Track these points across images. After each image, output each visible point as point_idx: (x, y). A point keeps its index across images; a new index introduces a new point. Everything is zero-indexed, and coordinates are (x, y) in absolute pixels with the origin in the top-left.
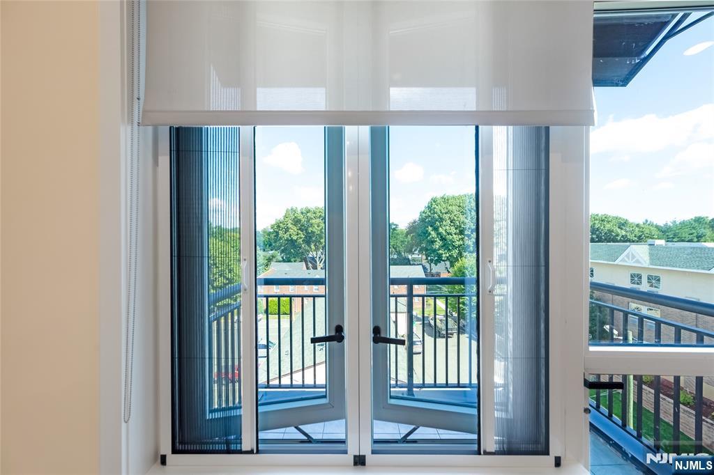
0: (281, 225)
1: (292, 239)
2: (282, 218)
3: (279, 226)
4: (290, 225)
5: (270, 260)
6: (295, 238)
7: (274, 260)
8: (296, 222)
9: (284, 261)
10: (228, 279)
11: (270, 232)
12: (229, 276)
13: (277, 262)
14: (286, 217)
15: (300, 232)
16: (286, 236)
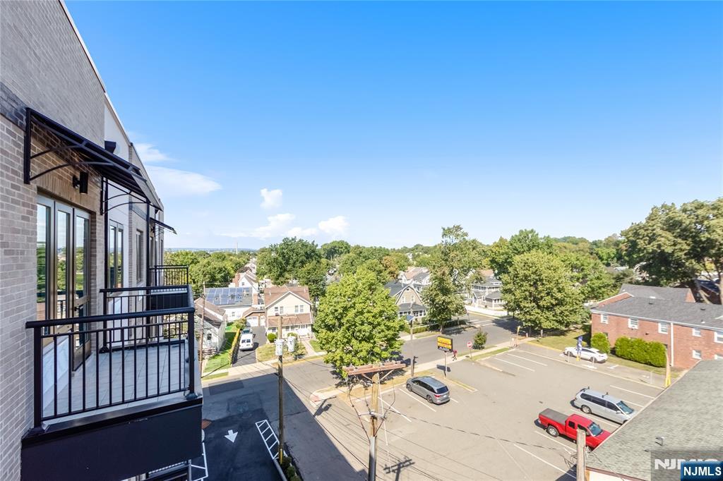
0: (642, 231)
1: (663, 252)
2: (644, 222)
3: (636, 234)
4: (658, 231)
5: (619, 279)
6: (669, 250)
7: (627, 279)
8: (672, 225)
9: (646, 283)
10: (556, 299)
11: (620, 242)
12: (559, 296)
13: (631, 283)
14: (650, 219)
15: (679, 240)
16: (650, 248)
